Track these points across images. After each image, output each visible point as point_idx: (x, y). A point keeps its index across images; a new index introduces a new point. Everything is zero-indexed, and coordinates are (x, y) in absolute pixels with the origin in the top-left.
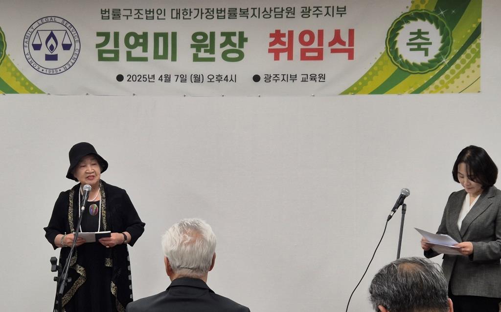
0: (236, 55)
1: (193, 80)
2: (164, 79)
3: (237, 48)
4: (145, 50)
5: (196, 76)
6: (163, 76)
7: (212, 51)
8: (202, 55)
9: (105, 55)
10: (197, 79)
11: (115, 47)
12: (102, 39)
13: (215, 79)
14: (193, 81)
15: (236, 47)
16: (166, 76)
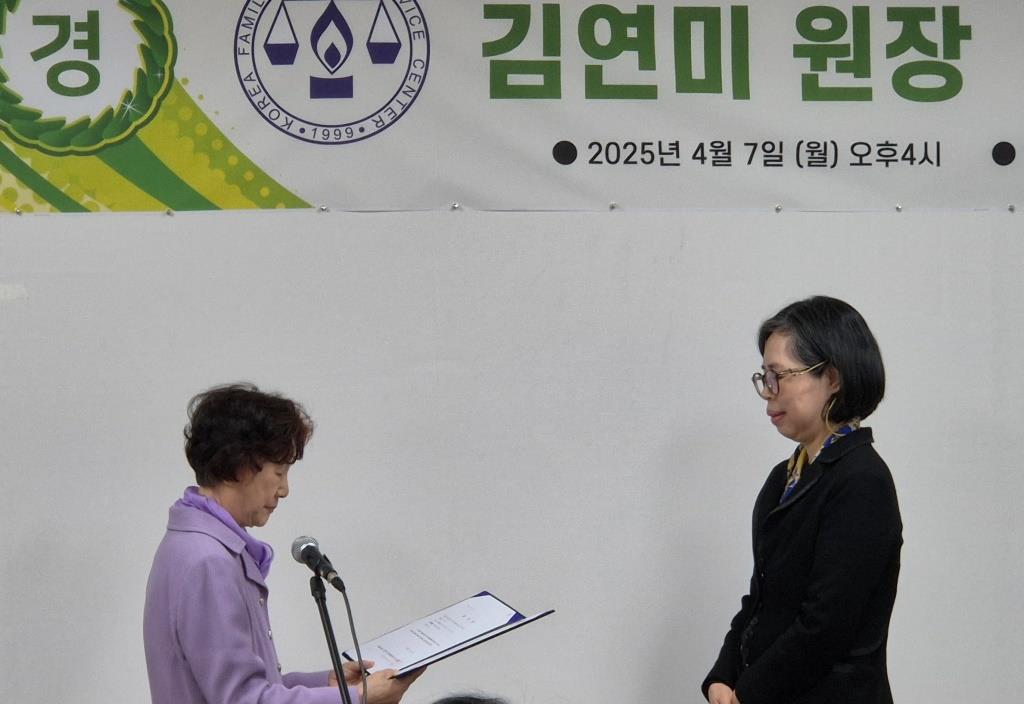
0: (937, 81)
1: (805, 157)
2: (709, 155)
3: (940, 58)
4: (647, 62)
5: (813, 148)
6: (707, 148)
7: (861, 67)
8: (830, 78)
9: (514, 79)
10: (818, 155)
11: (545, 54)
12: (502, 28)
13: (873, 156)
14: (804, 160)
15: (936, 56)
16: (717, 147)
